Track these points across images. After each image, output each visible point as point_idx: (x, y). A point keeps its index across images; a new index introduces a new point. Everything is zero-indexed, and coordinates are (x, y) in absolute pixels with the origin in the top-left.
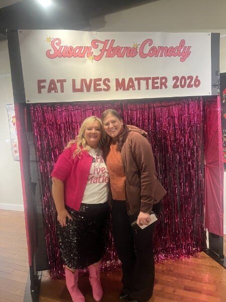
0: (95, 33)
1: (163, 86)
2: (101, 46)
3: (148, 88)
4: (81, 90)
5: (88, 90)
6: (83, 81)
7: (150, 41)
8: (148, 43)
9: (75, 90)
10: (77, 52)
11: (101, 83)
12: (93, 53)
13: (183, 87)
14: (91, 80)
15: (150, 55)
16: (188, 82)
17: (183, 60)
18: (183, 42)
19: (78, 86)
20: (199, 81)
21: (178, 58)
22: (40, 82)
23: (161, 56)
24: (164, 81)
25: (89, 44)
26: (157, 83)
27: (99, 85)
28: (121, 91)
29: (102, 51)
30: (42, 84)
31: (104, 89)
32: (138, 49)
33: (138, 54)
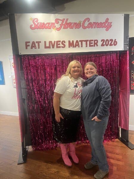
0: (57, 15)
1: (96, 45)
2: (60, 22)
3: (87, 46)
4: (49, 47)
5: (53, 47)
6: (50, 42)
7: (88, 19)
9: (46, 47)
10: (47, 26)
11: (61, 43)
12: (56, 26)
13: (107, 45)
14: (55, 42)
15: (88, 27)
16: (110, 42)
17: (107, 30)
18: (108, 19)
19: (48, 45)
20: (116, 42)
21: (104, 29)
22: (26, 43)
23: (95, 28)
24: (96, 42)
25: (54, 22)
26: (92, 43)
27: (59, 44)
28: (71, 48)
29: (61, 25)
30: (28, 44)
31: (62, 47)
32: (82, 24)
33: (81, 27)
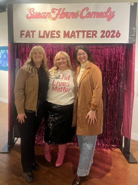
0: (54, 4)
1: (94, 36)
2: (57, 12)
3: (83, 37)
4: (43, 37)
5: (47, 37)
6: (45, 32)
7: (87, 9)
8: (86, 10)
9: (40, 37)
10: (43, 15)
11: (55, 33)
12: (52, 16)
13: (108, 37)
14: (49, 32)
15: (87, 17)
16: (111, 34)
17: (109, 20)
18: (110, 9)
19: (42, 34)
20: (120, 34)
21: (105, 19)
22: (22, 31)
23: (94, 17)
24: (94, 33)
25: (50, 11)
26: (90, 34)
27: (54, 34)
28: (67, 38)
29: (57, 15)
30: (23, 33)
31: (57, 37)
32: (79, 14)
33: (79, 17)
